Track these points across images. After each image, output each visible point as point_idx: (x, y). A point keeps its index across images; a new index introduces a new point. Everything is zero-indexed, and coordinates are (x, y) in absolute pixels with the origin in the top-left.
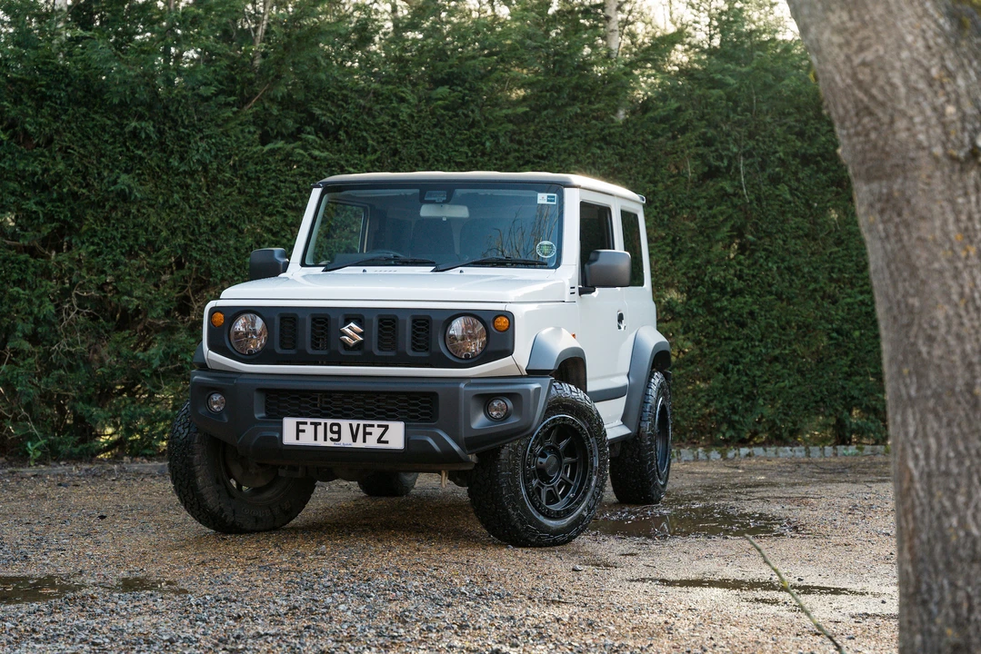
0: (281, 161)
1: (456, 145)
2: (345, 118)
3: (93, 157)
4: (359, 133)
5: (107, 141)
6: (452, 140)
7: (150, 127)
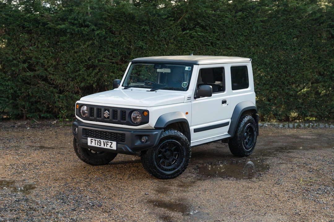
0: (189, 36)
1: (244, 30)
2: (208, 23)
3: (132, 37)
4: (213, 27)
5: (136, 32)
6: (243, 28)
7: (147, 28)
